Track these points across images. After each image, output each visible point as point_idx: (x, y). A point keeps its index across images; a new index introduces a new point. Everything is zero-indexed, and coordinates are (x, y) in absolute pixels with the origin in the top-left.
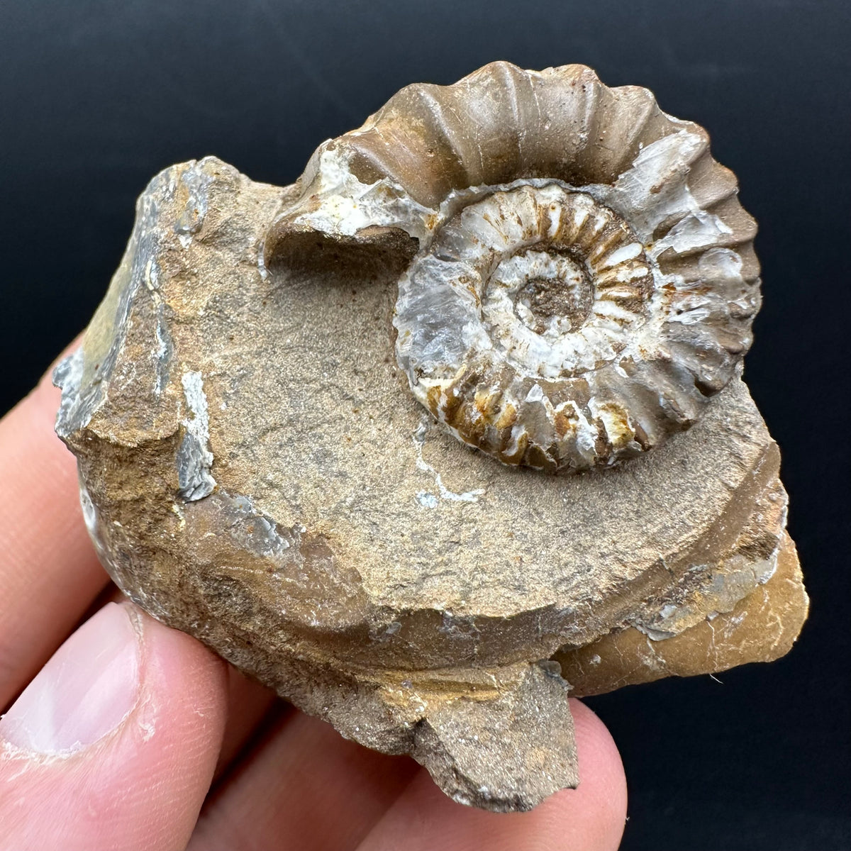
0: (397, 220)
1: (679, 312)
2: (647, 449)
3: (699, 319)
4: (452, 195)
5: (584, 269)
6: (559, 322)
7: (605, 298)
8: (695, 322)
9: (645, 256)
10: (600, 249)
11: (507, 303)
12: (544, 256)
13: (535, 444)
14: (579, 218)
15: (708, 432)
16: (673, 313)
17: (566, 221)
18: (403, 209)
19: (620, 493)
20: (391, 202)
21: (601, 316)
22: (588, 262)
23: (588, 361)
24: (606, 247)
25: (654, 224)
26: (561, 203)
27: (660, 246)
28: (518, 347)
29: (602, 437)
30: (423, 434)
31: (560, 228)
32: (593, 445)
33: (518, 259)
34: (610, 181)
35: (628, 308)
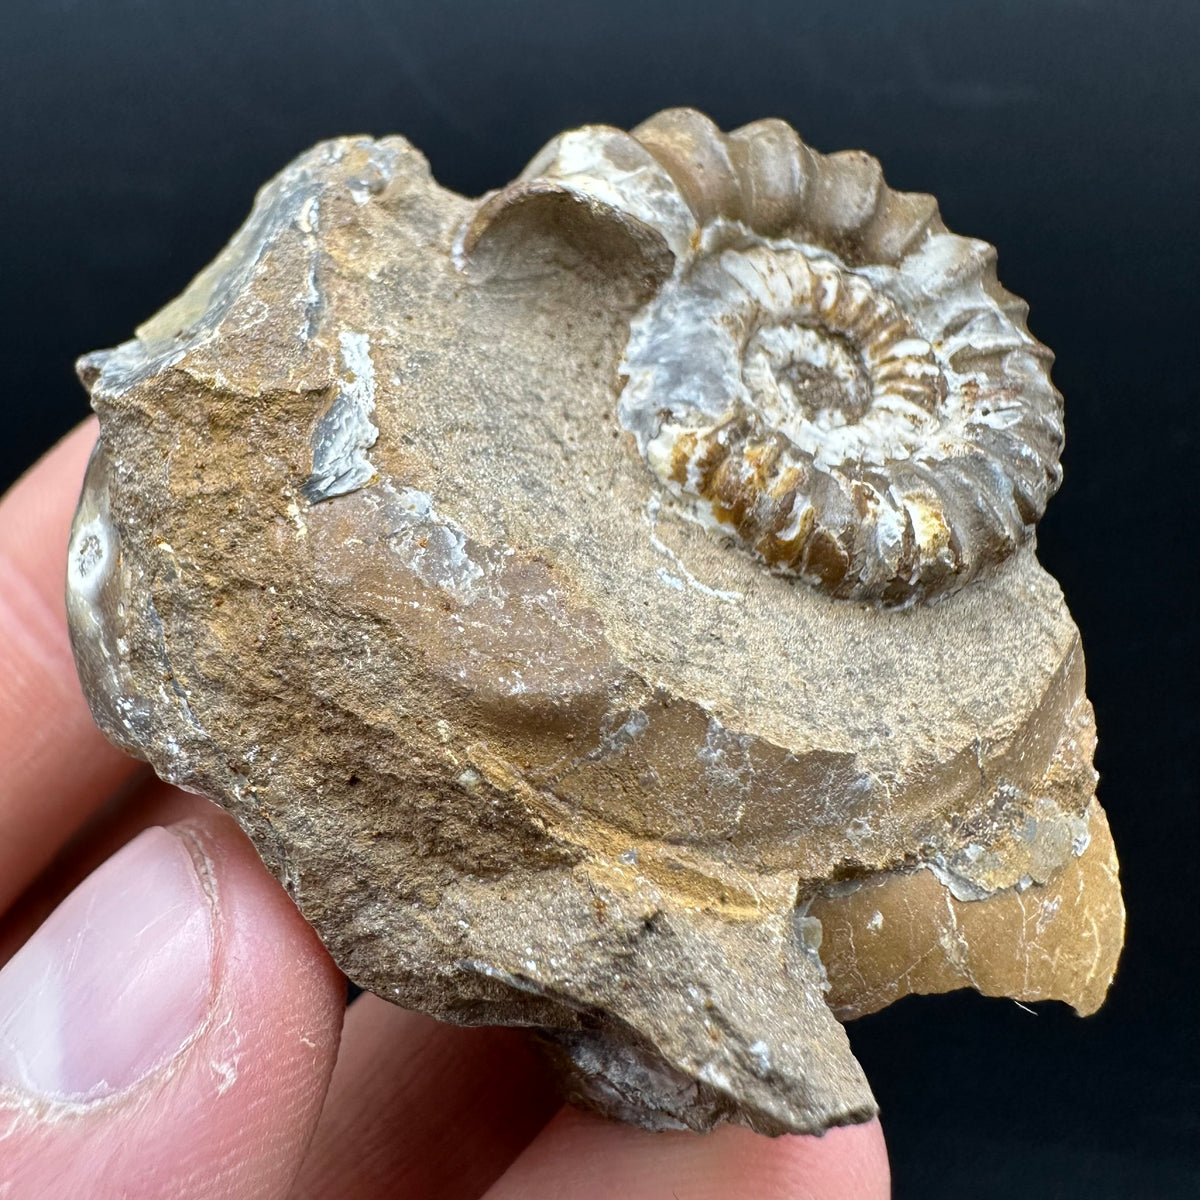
0: (660, 217)
1: (986, 413)
2: (960, 568)
3: (1010, 424)
4: (720, 222)
5: (859, 362)
6: (831, 415)
7: (891, 391)
8: (1005, 426)
9: (934, 357)
10: (884, 336)
11: (768, 375)
12: (812, 335)
13: (821, 528)
14: (859, 296)
15: (1009, 599)
16: (978, 412)
17: (843, 294)
18: (670, 208)
19: (914, 648)
20: (656, 194)
21: (888, 410)
22: (866, 354)
23: (876, 455)
24: (892, 334)
25: (946, 318)
26: (837, 274)
27: (956, 343)
28: (788, 419)
29: (909, 534)
30: (656, 511)
31: (836, 303)
32: (900, 538)
33: (781, 330)
34: (895, 262)
35: (921, 404)
